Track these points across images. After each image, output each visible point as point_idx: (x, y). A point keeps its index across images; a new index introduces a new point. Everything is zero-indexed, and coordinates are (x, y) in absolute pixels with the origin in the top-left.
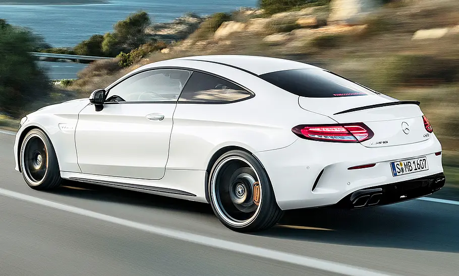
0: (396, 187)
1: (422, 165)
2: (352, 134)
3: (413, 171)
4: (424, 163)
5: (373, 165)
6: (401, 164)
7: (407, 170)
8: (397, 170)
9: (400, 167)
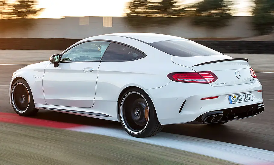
0: (231, 111)
1: (249, 98)
2: (204, 78)
3: (243, 101)
4: (250, 96)
5: (217, 97)
6: (235, 97)
7: (239, 100)
8: (232, 100)
9: (234, 99)
